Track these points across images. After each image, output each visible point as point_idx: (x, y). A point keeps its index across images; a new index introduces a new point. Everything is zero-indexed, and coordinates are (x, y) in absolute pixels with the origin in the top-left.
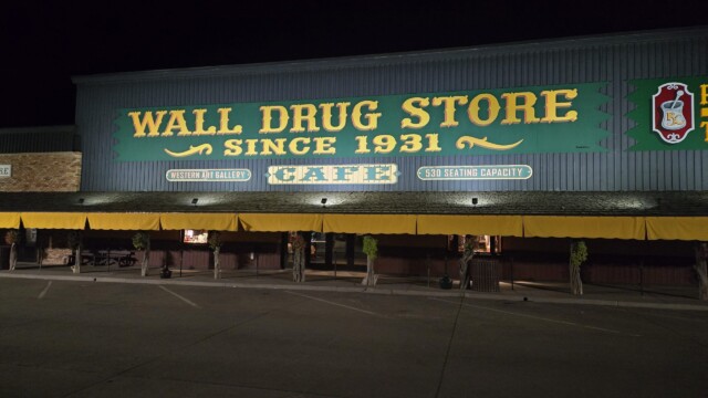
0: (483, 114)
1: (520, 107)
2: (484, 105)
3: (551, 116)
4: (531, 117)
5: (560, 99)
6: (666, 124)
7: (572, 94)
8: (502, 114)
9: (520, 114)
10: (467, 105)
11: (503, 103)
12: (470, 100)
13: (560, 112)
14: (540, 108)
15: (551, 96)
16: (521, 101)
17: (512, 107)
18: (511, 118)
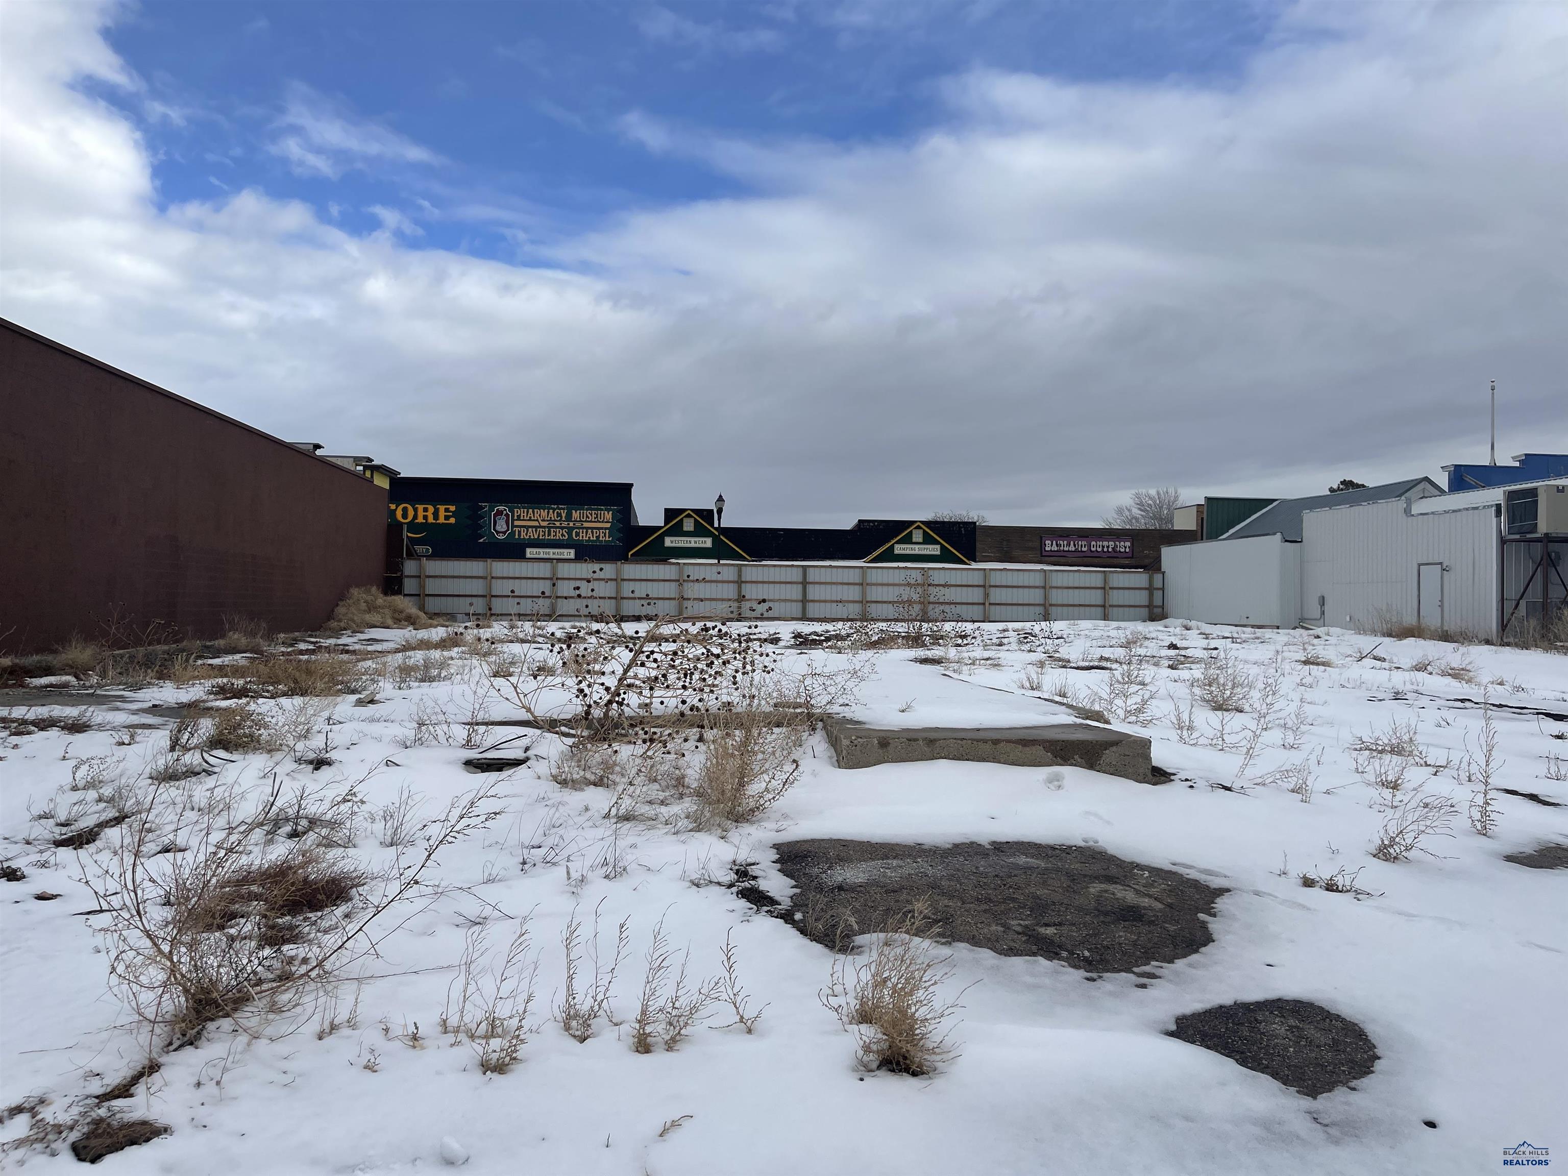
0: (405, 516)
1: (425, 514)
2: (405, 510)
3: (442, 520)
4: (431, 520)
5: (447, 510)
6: (498, 528)
7: (453, 508)
8: (415, 517)
9: (425, 517)
10: (396, 510)
11: (416, 510)
12: (397, 507)
13: (447, 518)
14: (436, 515)
15: (442, 508)
16: (426, 510)
17: (421, 514)
18: (420, 520)
